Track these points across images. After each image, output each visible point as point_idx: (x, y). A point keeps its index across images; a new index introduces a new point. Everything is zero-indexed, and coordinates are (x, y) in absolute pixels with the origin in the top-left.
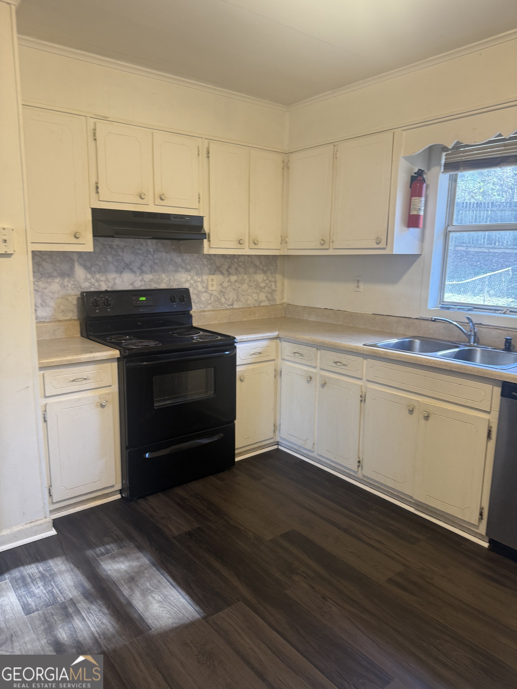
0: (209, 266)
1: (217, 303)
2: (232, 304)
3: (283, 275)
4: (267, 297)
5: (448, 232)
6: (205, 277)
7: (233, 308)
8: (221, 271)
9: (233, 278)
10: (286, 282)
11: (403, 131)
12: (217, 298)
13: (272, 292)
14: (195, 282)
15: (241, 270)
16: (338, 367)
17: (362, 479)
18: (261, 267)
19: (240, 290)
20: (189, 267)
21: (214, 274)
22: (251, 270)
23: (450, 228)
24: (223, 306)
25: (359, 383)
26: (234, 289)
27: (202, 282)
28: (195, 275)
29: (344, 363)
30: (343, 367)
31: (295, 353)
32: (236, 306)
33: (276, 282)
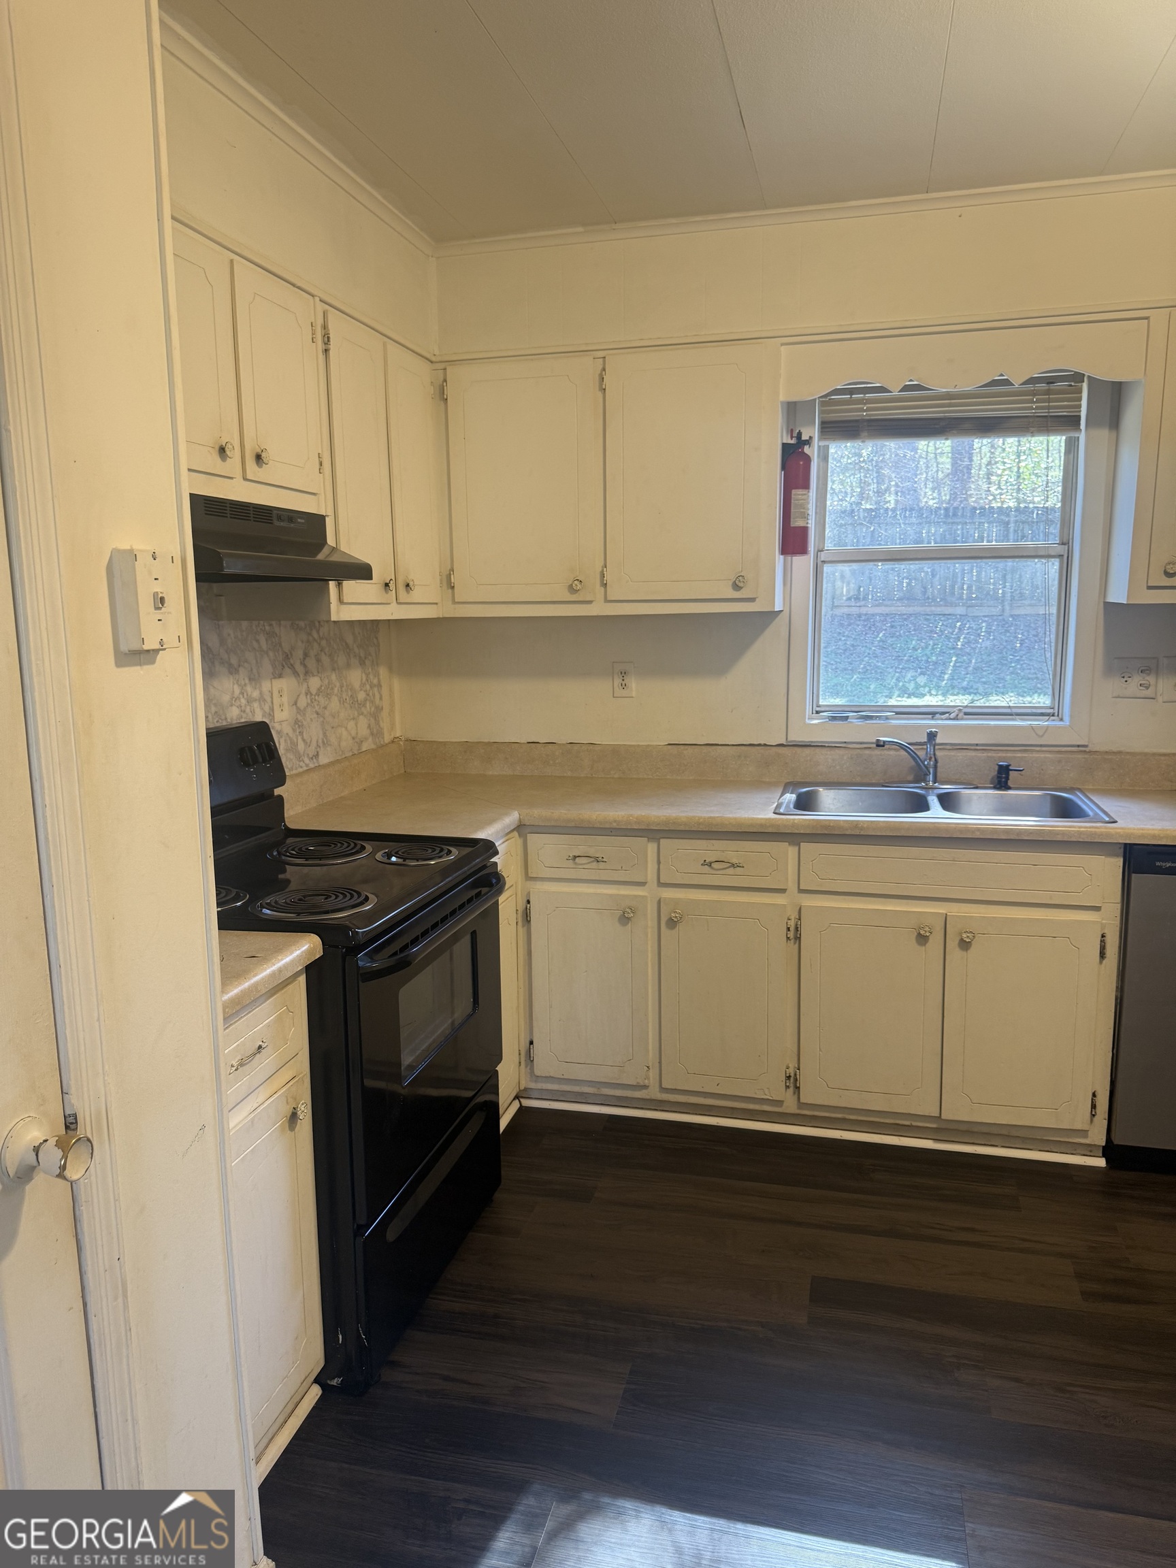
0: (271, 654)
1: (292, 757)
2: (317, 755)
3: (391, 669)
4: (369, 726)
5: (819, 563)
6: (266, 685)
7: (319, 766)
8: (292, 665)
9: (315, 682)
10: (397, 683)
11: (782, 345)
12: (291, 743)
13: (376, 715)
14: (249, 701)
15: (325, 659)
16: (718, 872)
17: (799, 1114)
18: (356, 650)
19: (327, 713)
20: (234, 661)
21: (280, 676)
22: (341, 659)
23: (823, 556)
24: (302, 764)
25: (779, 899)
26: (318, 714)
27: (262, 699)
28: (247, 681)
29: (734, 861)
30: (731, 871)
31: (575, 857)
32: (324, 760)
33: (381, 686)
